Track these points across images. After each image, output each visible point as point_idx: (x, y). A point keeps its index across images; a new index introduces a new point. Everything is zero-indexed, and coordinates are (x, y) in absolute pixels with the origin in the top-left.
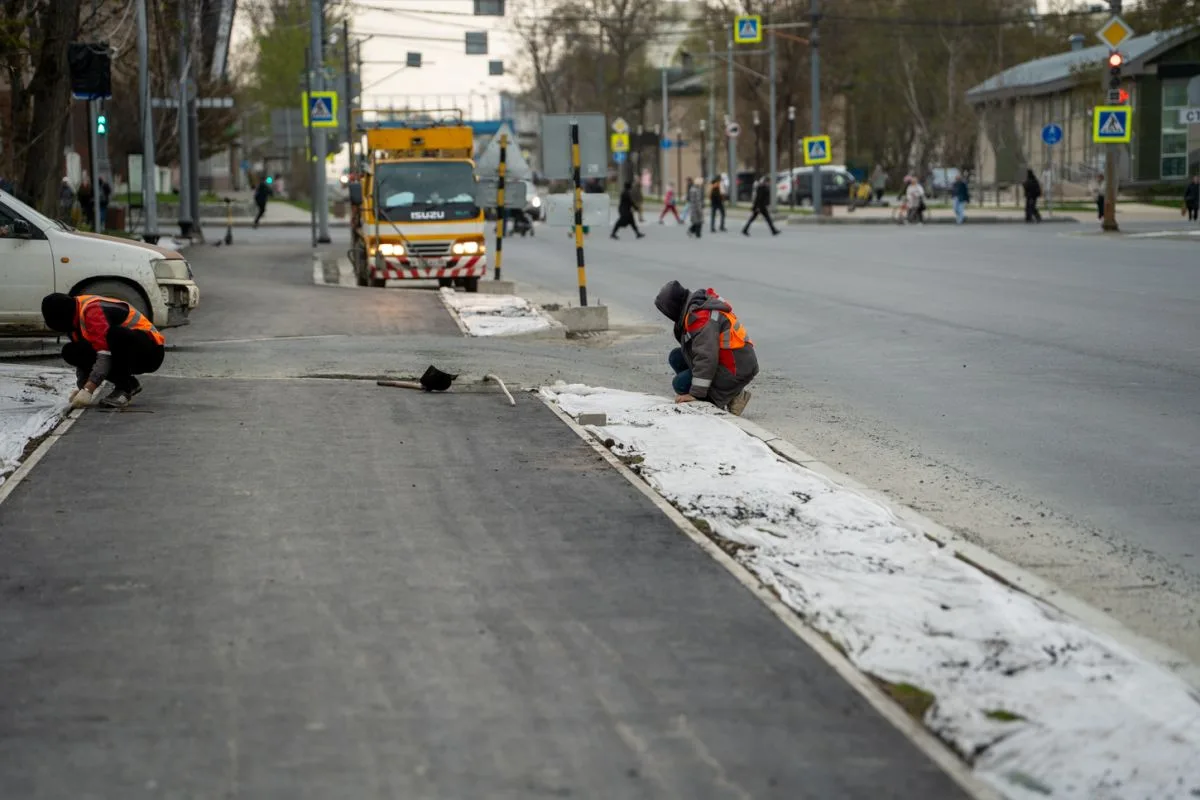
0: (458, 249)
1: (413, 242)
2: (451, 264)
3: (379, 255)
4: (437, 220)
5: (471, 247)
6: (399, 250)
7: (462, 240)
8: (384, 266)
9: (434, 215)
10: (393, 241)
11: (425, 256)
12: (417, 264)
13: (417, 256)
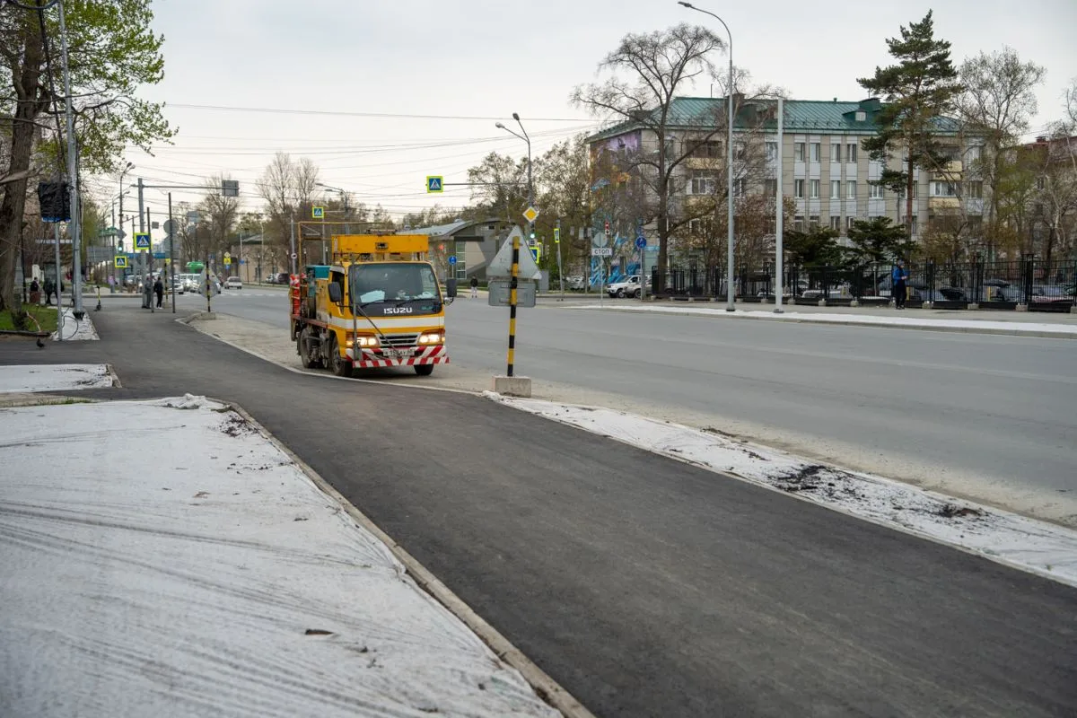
0: (424, 339)
1: (385, 335)
2: (418, 353)
3: (356, 347)
4: (406, 315)
5: (434, 338)
6: (372, 342)
7: (427, 333)
8: (361, 357)
9: (403, 310)
10: (368, 335)
11: (396, 347)
12: (389, 354)
13: (390, 347)
